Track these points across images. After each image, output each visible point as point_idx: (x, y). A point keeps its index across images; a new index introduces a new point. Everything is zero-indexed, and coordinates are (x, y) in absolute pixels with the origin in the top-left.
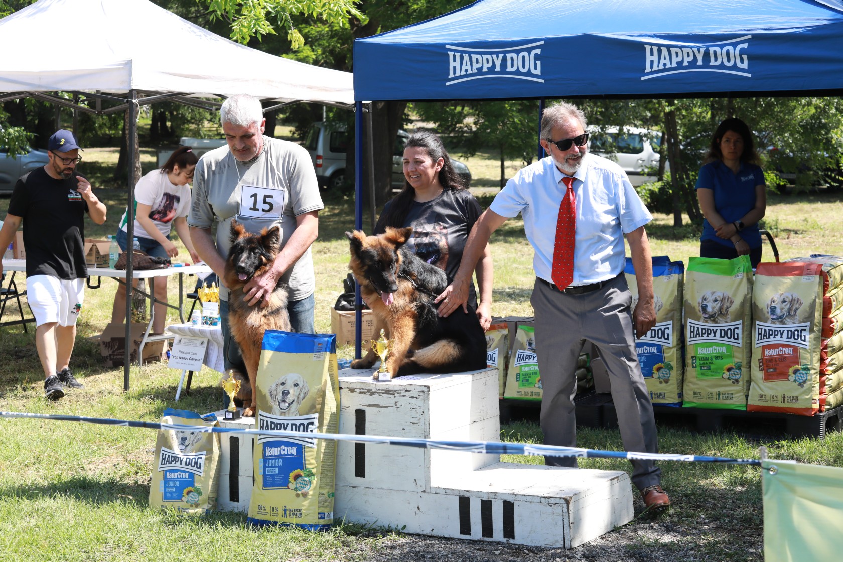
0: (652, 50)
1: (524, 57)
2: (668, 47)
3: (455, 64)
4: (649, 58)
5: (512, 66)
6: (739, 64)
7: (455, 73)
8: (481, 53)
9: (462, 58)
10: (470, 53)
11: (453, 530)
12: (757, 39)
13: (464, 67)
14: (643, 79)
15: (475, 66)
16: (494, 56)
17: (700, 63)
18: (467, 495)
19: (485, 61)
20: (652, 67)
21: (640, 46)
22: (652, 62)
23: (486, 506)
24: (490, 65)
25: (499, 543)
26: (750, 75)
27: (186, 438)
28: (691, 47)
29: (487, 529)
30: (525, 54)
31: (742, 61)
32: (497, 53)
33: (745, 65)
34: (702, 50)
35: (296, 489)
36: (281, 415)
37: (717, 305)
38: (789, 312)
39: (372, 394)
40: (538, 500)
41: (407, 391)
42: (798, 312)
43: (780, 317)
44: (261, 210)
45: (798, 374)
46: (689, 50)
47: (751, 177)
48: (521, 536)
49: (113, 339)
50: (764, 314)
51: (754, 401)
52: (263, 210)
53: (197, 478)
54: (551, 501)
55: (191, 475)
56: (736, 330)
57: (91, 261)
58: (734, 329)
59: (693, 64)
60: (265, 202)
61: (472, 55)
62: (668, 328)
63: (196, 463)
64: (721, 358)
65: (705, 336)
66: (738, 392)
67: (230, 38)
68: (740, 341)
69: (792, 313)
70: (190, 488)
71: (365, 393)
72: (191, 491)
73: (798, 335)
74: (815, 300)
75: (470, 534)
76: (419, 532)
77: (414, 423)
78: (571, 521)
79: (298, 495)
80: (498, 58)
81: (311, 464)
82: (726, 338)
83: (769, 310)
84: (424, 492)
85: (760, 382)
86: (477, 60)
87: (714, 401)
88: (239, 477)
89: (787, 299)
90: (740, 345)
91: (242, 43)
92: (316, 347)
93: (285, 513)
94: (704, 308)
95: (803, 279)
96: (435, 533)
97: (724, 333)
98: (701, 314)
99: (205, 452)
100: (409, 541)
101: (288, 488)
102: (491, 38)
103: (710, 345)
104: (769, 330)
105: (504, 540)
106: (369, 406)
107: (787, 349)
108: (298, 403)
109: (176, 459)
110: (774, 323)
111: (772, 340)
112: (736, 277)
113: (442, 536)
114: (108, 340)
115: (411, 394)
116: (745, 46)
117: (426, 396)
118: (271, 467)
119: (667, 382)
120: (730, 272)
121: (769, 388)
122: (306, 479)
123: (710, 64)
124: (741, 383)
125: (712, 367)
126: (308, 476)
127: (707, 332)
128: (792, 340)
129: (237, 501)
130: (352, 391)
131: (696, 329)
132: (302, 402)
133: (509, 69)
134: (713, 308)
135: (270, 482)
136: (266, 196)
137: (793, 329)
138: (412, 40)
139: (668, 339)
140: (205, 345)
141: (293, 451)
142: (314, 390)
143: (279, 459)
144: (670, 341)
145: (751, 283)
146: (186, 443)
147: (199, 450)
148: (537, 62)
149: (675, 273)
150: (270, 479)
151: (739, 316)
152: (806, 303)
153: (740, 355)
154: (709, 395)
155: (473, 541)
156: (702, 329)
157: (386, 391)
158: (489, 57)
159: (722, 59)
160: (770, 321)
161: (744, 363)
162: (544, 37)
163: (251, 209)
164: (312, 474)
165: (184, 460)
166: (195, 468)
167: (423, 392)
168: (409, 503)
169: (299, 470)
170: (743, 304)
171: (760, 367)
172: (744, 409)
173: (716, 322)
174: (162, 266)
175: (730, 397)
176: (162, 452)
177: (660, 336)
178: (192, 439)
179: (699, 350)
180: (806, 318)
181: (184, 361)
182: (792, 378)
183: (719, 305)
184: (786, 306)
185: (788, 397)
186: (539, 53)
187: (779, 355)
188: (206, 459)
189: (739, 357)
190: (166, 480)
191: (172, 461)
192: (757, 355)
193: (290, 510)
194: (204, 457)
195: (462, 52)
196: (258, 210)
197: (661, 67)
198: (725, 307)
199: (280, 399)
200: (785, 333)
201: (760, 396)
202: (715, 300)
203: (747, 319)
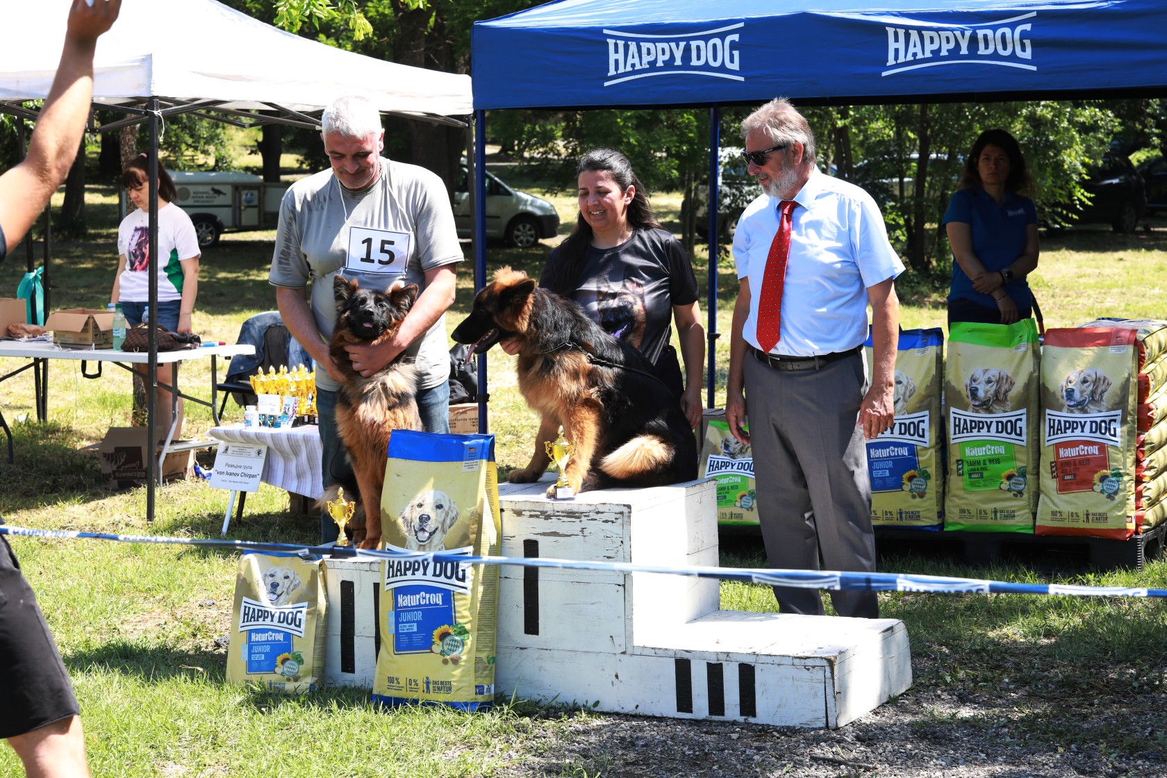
0: (896, 34)
1: (715, 46)
2: (920, 30)
3: (616, 56)
4: (892, 45)
5: (699, 58)
6: (1019, 53)
7: (617, 68)
8: (654, 41)
9: (626, 48)
10: (638, 41)
11: (667, 705)
12: (1043, 17)
13: (630, 61)
14: (884, 74)
15: (646, 59)
16: (673, 45)
17: (964, 51)
18: (686, 656)
19: (659, 52)
20: (896, 58)
21: (880, 29)
22: (897, 51)
23: (715, 671)
24: (667, 57)
25: (734, 723)
26: (1034, 68)
27: (278, 585)
28: (952, 30)
29: (716, 703)
30: (717, 41)
31: (1023, 49)
32: (677, 41)
33: (1028, 54)
34: (968, 34)
35: (442, 653)
36: (419, 550)
37: (992, 389)
38: (1093, 397)
39: (548, 517)
40: (790, 661)
41: (598, 513)
42: (1105, 396)
43: (1080, 403)
44: (376, 261)
45: (1106, 482)
46: (949, 34)
47: (1021, 211)
48: (765, 712)
49: (118, 450)
50: (1058, 400)
51: (1044, 520)
52: (380, 262)
53: (295, 640)
54: (809, 662)
55: (288, 636)
56: (1019, 422)
57: (86, 339)
58: (1016, 420)
59: (954, 53)
60: (383, 250)
61: (642, 44)
62: (923, 421)
63: (294, 619)
64: (998, 461)
65: (975, 431)
66: (1021, 508)
67: (274, 25)
68: (1024, 437)
69: (1097, 397)
70: (286, 655)
71: (537, 516)
72: (288, 659)
73: (1106, 428)
74: (1128, 380)
75: (691, 712)
76: (617, 709)
77: (609, 557)
78: (837, 689)
79: (445, 662)
80: (678, 48)
81: (463, 617)
82: (1004, 434)
83: (1064, 393)
84: (624, 653)
85: (1054, 494)
86: (649, 50)
87: (989, 521)
88: (356, 640)
89: (1089, 379)
90: (1024, 444)
91: (290, 31)
92: (466, 452)
93: (428, 687)
94: (974, 392)
95: (1111, 350)
96: (640, 711)
97: (1002, 427)
98: (969, 400)
99: (306, 604)
100: (605, 723)
101: (432, 652)
102: (668, 20)
103: (982, 443)
104: (1065, 422)
105: (741, 719)
106: (544, 534)
107: (1090, 448)
108: (444, 532)
109: (264, 614)
110: (1072, 412)
111: (1069, 436)
112: (1017, 348)
113: (650, 714)
114: (111, 450)
115: (605, 516)
116: (1028, 27)
117: (626, 519)
118: (407, 622)
119: (922, 495)
120: (1008, 341)
121: (1067, 502)
122: (457, 638)
123: (979, 53)
124: (1025, 496)
125: (986, 474)
126: (460, 634)
127: (978, 425)
128: (1098, 434)
129: (353, 671)
130: (519, 513)
131: (962, 422)
132: (449, 531)
133: (694, 62)
134: (986, 392)
135: (404, 644)
136: (384, 242)
137: (1098, 420)
138: (555, 22)
139: (923, 436)
140: (264, 455)
141: (437, 599)
142: (466, 513)
143: (417, 610)
144: (927, 438)
145: (1037, 357)
146: (279, 591)
147: (298, 602)
148: (734, 52)
149: (932, 345)
150: (404, 640)
151: (1022, 402)
152: (1116, 383)
153: (1024, 457)
154: (982, 514)
155: (696, 721)
156: (971, 421)
157: (568, 513)
158: (665, 45)
159: (995, 46)
160: (1065, 409)
161: (1030, 468)
162: (743, 17)
163: (362, 260)
164: (466, 632)
165: (277, 615)
166: (293, 626)
167: (622, 513)
168: (603, 670)
169: (446, 626)
170: (1027, 386)
171: (1052, 472)
172: (1031, 532)
173: (991, 412)
174: (189, 345)
175: (1011, 515)
176: (243, 604)
177: (912, 432)
178: (286, 586)
179: (967, 451)
180: (1116, 404)
181: (232, 478)
182: (1098, 487)
183: (994, 387)
184: (1089, 388)
185: (1094, 514)
186: (737, 40)
187: (1079, 455)
188: (308, 613)
189: (1023, 460)
190: (251, 645)
191: (258, 617)
192: (1048, 457)
193: (435, 683)
194: (305, 610)
195: (626, 39)
196: (373, 261)
197: (910, 58)
198: (1003, 390)
199: (417, 527)
200: (1088, 424)
201: (1054, 513)
202: (989, 382)
203: (1034, 406)
